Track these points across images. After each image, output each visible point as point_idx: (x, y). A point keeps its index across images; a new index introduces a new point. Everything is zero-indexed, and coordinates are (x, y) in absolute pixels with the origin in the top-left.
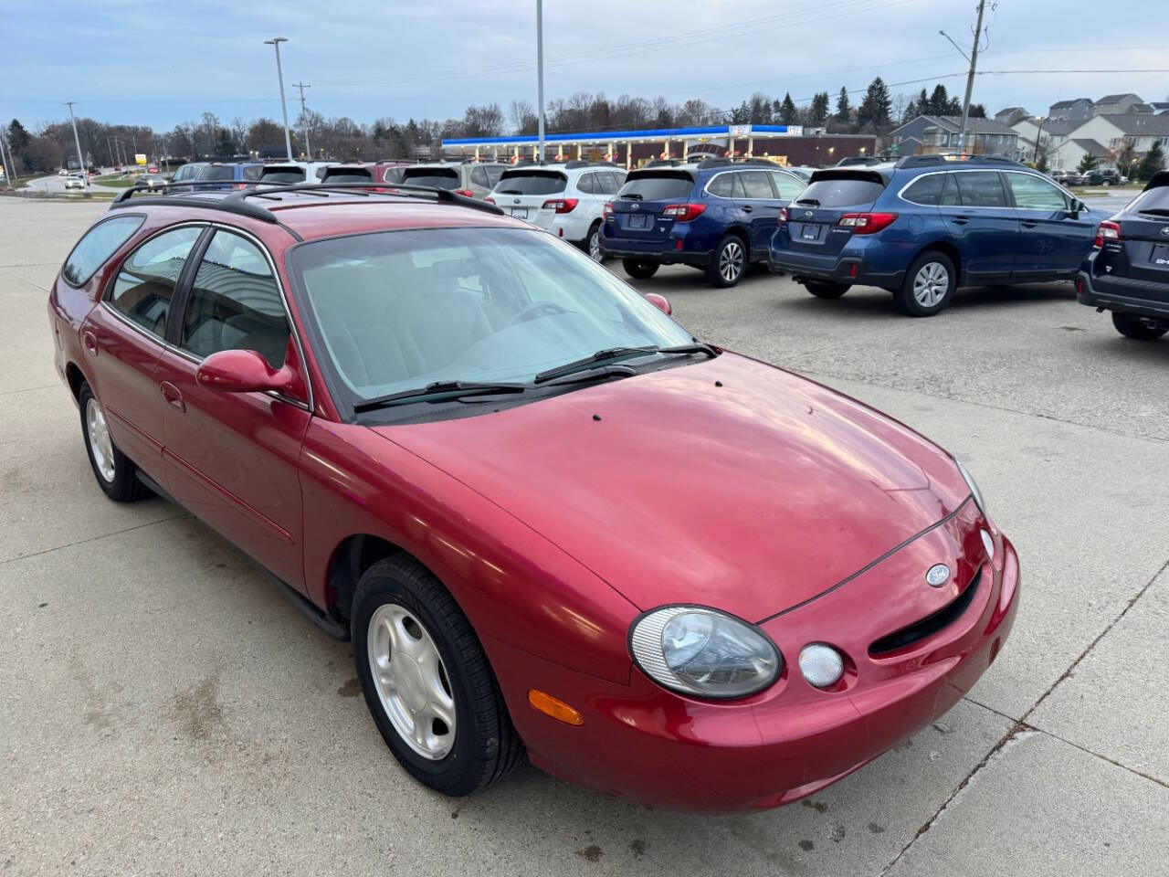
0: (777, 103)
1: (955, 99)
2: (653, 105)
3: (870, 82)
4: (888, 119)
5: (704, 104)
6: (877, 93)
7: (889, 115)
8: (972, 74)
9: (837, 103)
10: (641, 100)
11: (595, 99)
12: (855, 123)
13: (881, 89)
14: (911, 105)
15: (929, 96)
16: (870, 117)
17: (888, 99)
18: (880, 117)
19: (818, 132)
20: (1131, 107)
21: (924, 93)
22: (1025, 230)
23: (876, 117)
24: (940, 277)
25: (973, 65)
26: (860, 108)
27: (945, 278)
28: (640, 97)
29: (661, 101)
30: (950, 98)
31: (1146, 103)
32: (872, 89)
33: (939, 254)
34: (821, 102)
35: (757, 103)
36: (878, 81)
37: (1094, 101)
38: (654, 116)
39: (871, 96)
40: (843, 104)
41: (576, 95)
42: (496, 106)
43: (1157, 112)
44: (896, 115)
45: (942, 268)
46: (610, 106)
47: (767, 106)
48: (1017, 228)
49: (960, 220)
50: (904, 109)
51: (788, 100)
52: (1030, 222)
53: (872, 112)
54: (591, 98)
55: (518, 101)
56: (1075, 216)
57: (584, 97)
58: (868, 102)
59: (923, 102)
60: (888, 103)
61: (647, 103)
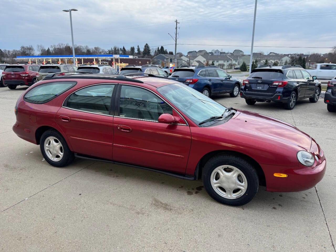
0: (121, 49)
1: (166, 50)
2: (84, 48)
3: (145, 44)
4: (150, 54)
5: (100, 48)
6: (147, 47)
7: (150, 53)
8: (176, 44)
9: (137, 49)
10: (81, 46)
11: (65, 45)
12: (142, 55)
13: (148, 46)
14: (156, 51)
15: (160, 49)
16: (146, 54)
17: (150, 49)
18: (148, 54)
19: (136, 57)
20: (205, 53)
21: (158, 48)
22: (221, 82)
23: (147, 54)
24: (207, 93)
25: (176, 42)
26: (143, 51)
27: (208, 94)
28: (80, 45)
29: (87, 46)
30: (165, 50)
31: (208, 52)
32: (145, 46)
33: (207, 88)
34: (133, 49)
35: (115, 49)
36: (147, 44)
37: (197, 52)
38: (85, 51)
39: (145, 48)
40: (138, 50)
41: (59, 44)
42: (31, 46)
43: (210, 54)
44: (152, 53)
45: (207, 91)
46: (71, 47)
47: (118, 49)
48: (219, 82)
49: (210, 80)
50: (154, 52)
51: (124, 48)
52: (222, 80)
53: (146, 52)
54: (64, 44)
55: (39, 45)
56: (229, 79)
57: (62, 44)
58: (145, 50)
59: (158, 50)
60: (150, 50)
61: (83, 47)
